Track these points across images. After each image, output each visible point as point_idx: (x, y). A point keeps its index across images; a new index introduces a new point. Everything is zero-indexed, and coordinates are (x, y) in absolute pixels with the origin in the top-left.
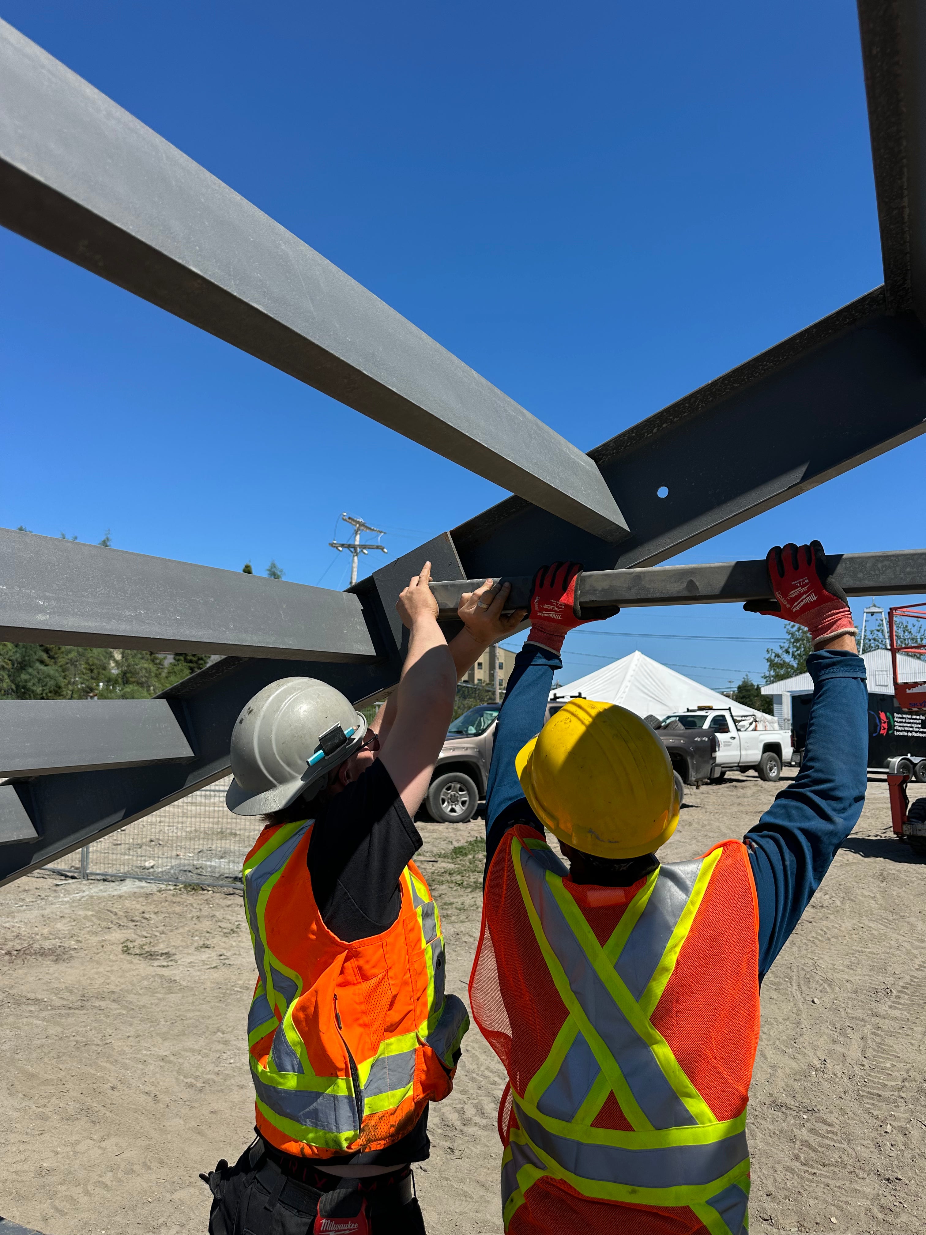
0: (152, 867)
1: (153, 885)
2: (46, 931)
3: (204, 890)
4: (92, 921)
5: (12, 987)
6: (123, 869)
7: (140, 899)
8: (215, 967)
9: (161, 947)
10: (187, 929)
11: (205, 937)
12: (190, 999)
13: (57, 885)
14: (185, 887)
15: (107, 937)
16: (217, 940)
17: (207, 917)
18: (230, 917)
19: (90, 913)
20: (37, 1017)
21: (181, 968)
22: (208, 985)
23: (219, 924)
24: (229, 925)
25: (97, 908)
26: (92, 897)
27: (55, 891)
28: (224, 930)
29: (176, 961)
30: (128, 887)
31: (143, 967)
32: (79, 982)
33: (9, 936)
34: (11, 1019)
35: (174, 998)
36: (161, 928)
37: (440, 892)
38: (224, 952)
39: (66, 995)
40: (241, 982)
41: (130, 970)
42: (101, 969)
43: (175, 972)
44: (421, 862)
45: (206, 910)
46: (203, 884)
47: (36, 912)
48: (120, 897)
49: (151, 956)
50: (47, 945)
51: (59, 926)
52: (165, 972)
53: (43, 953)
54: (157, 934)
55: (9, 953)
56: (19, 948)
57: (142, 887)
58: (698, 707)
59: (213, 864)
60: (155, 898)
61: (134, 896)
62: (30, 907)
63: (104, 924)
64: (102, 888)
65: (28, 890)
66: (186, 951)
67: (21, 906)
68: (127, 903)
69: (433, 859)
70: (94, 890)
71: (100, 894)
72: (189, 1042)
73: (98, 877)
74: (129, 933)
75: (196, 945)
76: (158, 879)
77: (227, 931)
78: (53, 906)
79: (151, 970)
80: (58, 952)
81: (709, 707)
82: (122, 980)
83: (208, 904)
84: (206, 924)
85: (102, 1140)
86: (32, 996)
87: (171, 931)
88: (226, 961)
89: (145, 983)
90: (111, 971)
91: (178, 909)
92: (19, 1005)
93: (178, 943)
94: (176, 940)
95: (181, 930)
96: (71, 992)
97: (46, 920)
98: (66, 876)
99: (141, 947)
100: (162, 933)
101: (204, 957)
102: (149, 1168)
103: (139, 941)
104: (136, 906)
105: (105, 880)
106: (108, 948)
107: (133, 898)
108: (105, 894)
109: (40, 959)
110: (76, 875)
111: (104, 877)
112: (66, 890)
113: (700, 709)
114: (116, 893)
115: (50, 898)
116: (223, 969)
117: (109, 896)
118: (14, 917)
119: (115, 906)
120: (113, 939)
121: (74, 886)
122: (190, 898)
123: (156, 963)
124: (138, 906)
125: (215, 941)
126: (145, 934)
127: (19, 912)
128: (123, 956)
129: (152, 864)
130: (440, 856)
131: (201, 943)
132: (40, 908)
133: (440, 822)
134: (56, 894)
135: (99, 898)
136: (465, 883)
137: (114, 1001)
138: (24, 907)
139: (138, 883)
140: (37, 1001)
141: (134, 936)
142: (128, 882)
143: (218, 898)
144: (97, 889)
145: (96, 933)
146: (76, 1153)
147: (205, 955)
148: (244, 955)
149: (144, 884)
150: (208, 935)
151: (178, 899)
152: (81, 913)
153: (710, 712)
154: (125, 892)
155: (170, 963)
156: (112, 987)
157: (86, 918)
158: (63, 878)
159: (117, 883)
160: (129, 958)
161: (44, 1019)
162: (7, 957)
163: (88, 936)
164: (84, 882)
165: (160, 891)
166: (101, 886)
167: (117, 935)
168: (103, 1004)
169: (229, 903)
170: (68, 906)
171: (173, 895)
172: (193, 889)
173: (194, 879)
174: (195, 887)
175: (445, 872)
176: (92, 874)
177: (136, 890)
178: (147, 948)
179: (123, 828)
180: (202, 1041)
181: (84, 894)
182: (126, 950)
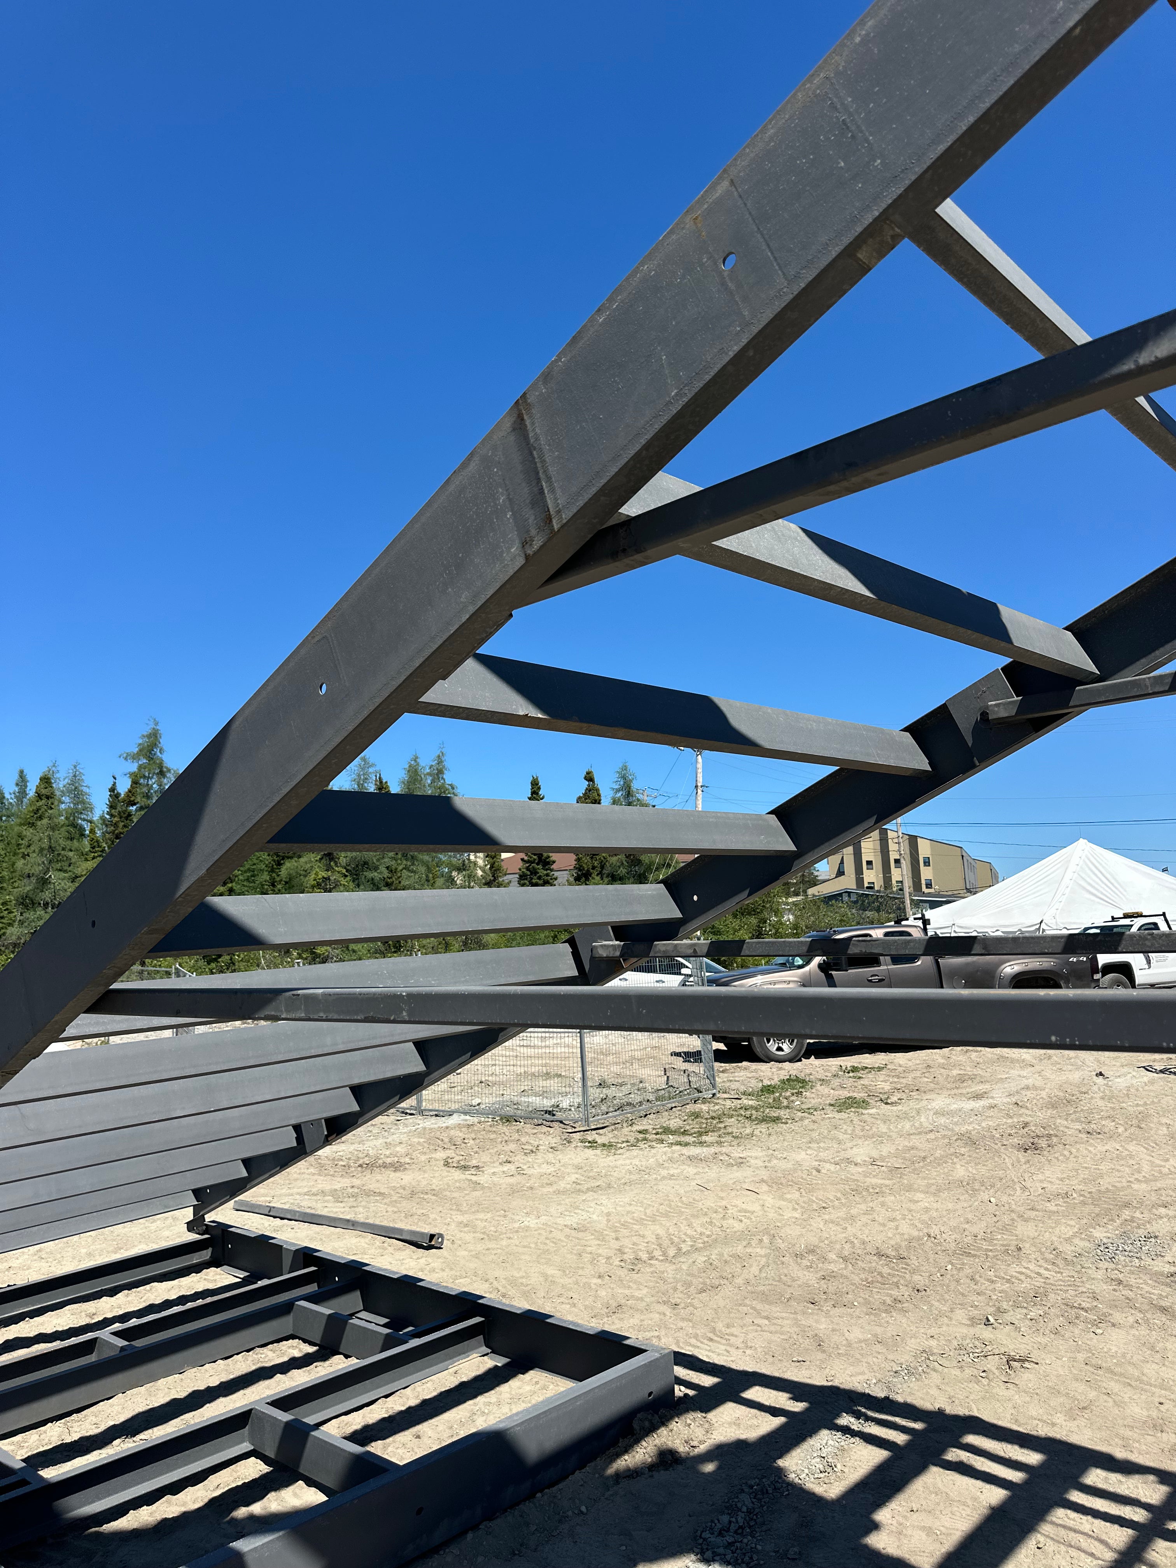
0: (479, 1104)
1: (475, 1118)
2: (388, 1153)
3: (517, 1121)
4: (423, 1146)
5: (363, 1185)
6: (454, 1106)
7: (463, 1129)
8: (512, 1175)
9: (474, 1162)
10: (496, 1150)
11: (509, 1155)
12: (488, 1194)
13: (398, 1120)
14: (501, 1119)
15: (433, 1156)
16: (519, 1159)
17: (513, 1141)
18: (532, 1142)
19: (422, 1140)
20: (381, 1203)
21: (486, 1176)
22: (504, 1186)
23: (523, 1146)
24: (531, 1148)
25: (427, 1137)
26: (425, 1128)
27: (396, 1124)
28: (525, 1151)
29: (483, 1172)
30: (456, 1119)
31: (457, 1175)
32: (410, 1183)
33: (361, 1155)
34: (363, 1203)
35: (478, 1193)
36: (476, 1149)
37: (727, 1124)
38: (521, 1165)
39: (401, 1191)
40: (528, 1185)
41: (447, 1176)
42: (426, 1175)
43: (483, 1179)
44: (725, 1099)
45: (516, 1136)
46: (515, 1116)
47: (381, 1141)
48: (447, 1128)
49: (465, 1168)
50: (388, 1160)
51: (398, 1149)
52: (474, 1178)
53: (385, 1166)
54: (473, 1154)
55: (360, 1166)
56: (368, 1162)
57: (466, 1120)
58: (1124, 914)
59: (530, 1100)
60: (476, 1128)
61: (459, 1126)
62: (376, 1137)
63: (432, 1147)
64: (434, 1122)
65: (376, 1125)
66: (492, 1165)
67: (370, 1136)
68: (452, 1132)
69: (737, 1096)
70: (427, 1123)
71: (432, 1126)
72: (481, 1216)
73: (431, 1113)
74: (450, 1153)
75: (500, 1161)
76: (480, 1113)
77: (528, 1151)
78: (394, 1136)
79: (463, 1177)
80: (396, 1166)
81: (1137, 913)
82: (441, 1183)
83: (518, 1132)
84: (512, 1146)
85: (418, 1258)
86: (378, 1191)
87: (483, 1151)
88: (522, 1172)
89: (458, 1184)
90: (434, 1177)
91: (493, 1136)
92: (369, 1196)
93: (488, 1159)
94: (485, 1157)
95: (491, 1151)
96: (404, 1189)
97: (388, 1145)
98: (406, 1113)
99: (458, 1162)
100: (476, 1153)
101: (505, 1169)
102: (444, 1270)
103: (457, 1158)
104: (458, 1134)
105: (436, 1115)
106: (433, 1163)
107: (457, 1128)
108: (436, 1126)
109: (383, 1170)
110: (414, 1112)
111: (436, 1113)
112: (404, 1124)
113: (1126, 916)
114: (444, 1125)
115: (392, 1130)
116: (519, 1177)
117: (439, 1127)
118: (364, 1144)
119: (443, 1134)
120: (438, 1157)
121: (411, 1121)
122: (504, 1128)
123: (469, 1172)
124: (460, 1134)
125: (516, 1159)
126: (463, 1153)
127: (367, 1140)
128: (444, 1168)
129: (477, 1103)
130: (744, 1093)
131: (505, 1160)
132: (384, 1137)
133: (767, 1062)
134: (396, 1127)
135: (431, 1129)
136: (754, 1117)
137: (434, 1195)
138: (372, 1137)
139: (463, 1117)
140: (380, 1194)
141: (454, 1155)
142: (455, 1116)
143: (529, 1128)
144: (431, 1123)
145: (425, 1153)
146: (402, 1264)
147: (506, 1167)
148: (536, 1168)
149: (468, 1117)
150: (511, 1154)
151: (494, 1129)
152: (416, 1140)
153: (1136, 920)
154: (451, 1124)
155: (478, 1173)
156: (434, 1187)
157: (419, 1143)
158: (404, 1115)
159: (446, 1118)
160: (448, 1169)
161: (385, 1204)
162: (359, 1169)
163: (419, 1155)
164: (420, 1117)
165: (479, 1123)
166: (434, 1120)
167: (441, 1155)
168: (426, 1197)
169: (535, 1131)
170: (405, 1135)
171: (491, 1126)
172: (508, 1121)
173: (509, 1111)
174: (508, 1119)
175: (741, 1108)
176: (425, 1110)
177: (460, 1122)
178: (462, 1163)
179: (458, 1071)
180: (489, 1215)
181: (419, 1127)
182: (447, 1164)
